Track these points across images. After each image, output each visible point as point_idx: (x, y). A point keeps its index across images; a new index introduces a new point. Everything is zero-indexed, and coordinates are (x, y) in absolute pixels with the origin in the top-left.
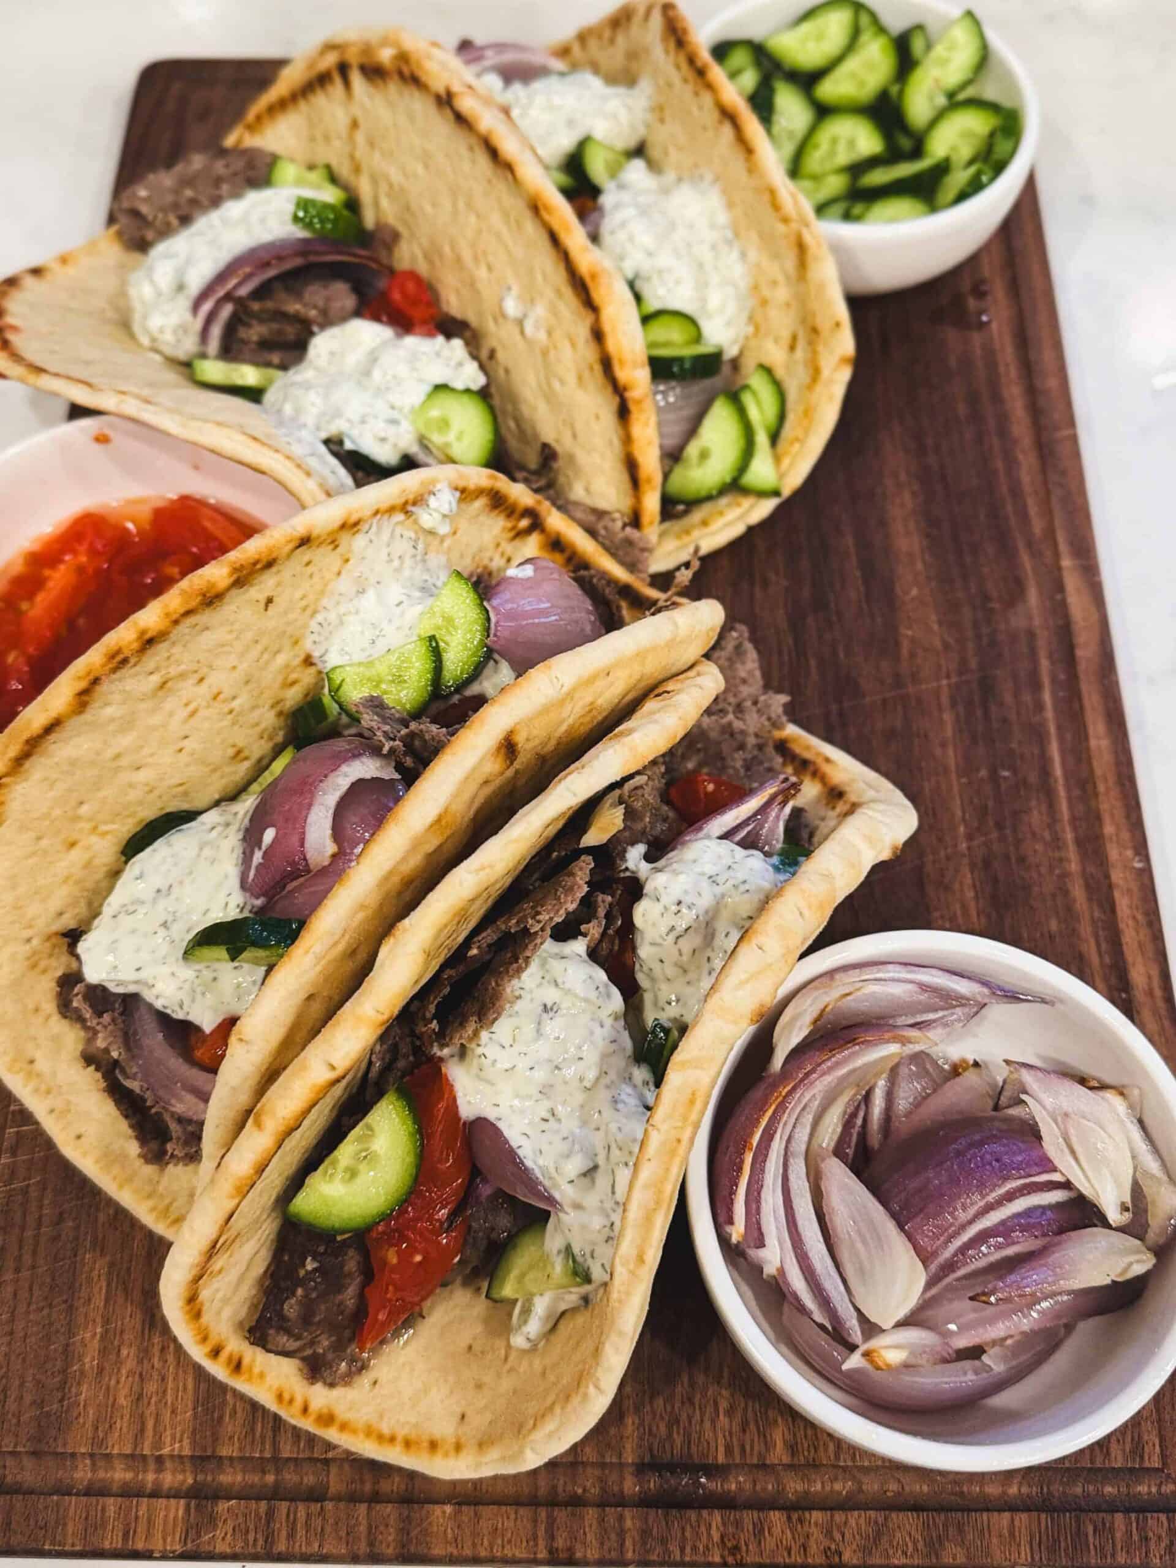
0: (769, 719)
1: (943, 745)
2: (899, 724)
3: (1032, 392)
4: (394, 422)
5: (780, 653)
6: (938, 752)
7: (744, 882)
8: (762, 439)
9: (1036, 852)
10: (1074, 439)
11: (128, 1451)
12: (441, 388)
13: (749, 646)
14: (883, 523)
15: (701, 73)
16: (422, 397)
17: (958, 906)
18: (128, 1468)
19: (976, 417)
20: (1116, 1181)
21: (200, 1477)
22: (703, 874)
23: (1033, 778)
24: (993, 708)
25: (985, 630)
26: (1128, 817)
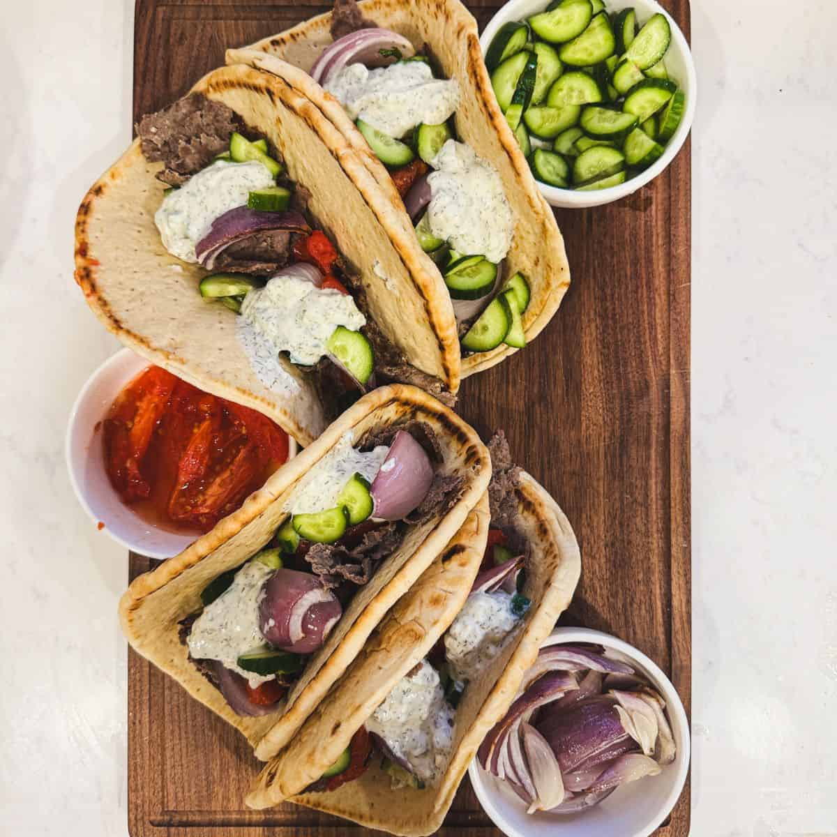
0: (513, 483)
1: (598, 480)
2: (577, 468)
3: (669, 256)
4: (317, 346)
5: (520, 427)
6: (595, 484)
7: (497, 628)
8: (517, 318)
9: (637, 539)
10: (689, 289)
11: (236, 809)
12: (341, 327)
13: (504, 442)
14: (579, 345)
15: (491, 117)
16: (332, 332)
17: (597, 567)
18: (237, 814)
19: (636, 275)
20: (650, 738)
21: (268, 816)
22: (478, 622)
23: (640, 499)
24: (625, 458)
25: (625, 412)
26: (683, 519)
